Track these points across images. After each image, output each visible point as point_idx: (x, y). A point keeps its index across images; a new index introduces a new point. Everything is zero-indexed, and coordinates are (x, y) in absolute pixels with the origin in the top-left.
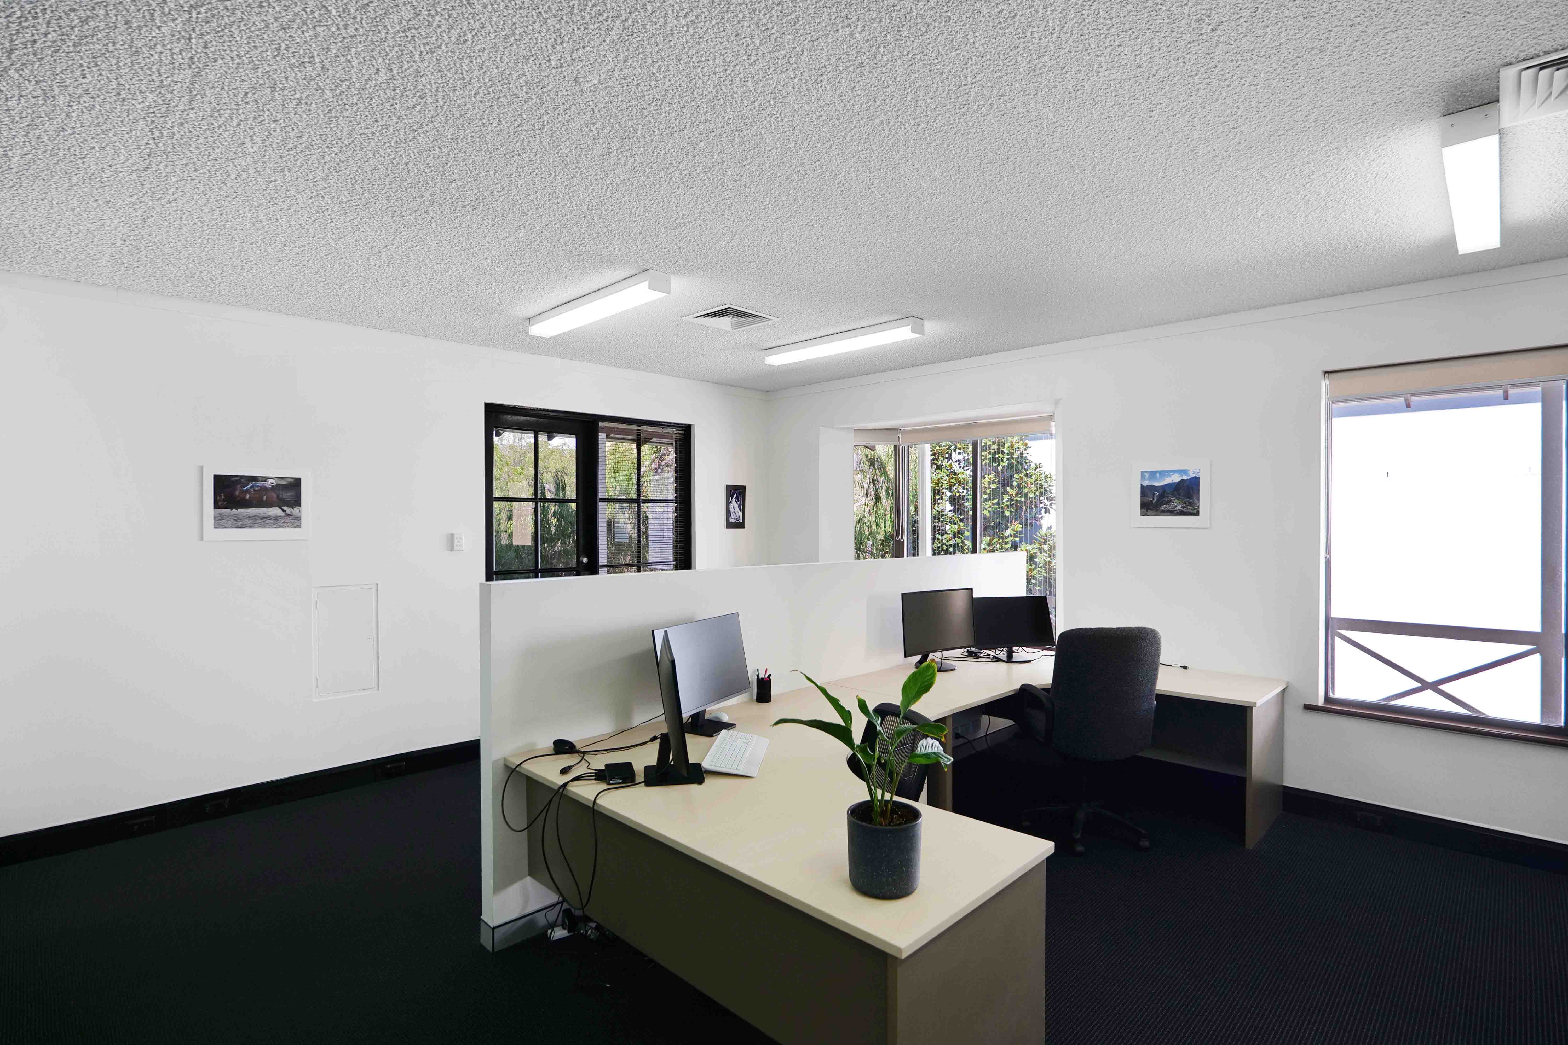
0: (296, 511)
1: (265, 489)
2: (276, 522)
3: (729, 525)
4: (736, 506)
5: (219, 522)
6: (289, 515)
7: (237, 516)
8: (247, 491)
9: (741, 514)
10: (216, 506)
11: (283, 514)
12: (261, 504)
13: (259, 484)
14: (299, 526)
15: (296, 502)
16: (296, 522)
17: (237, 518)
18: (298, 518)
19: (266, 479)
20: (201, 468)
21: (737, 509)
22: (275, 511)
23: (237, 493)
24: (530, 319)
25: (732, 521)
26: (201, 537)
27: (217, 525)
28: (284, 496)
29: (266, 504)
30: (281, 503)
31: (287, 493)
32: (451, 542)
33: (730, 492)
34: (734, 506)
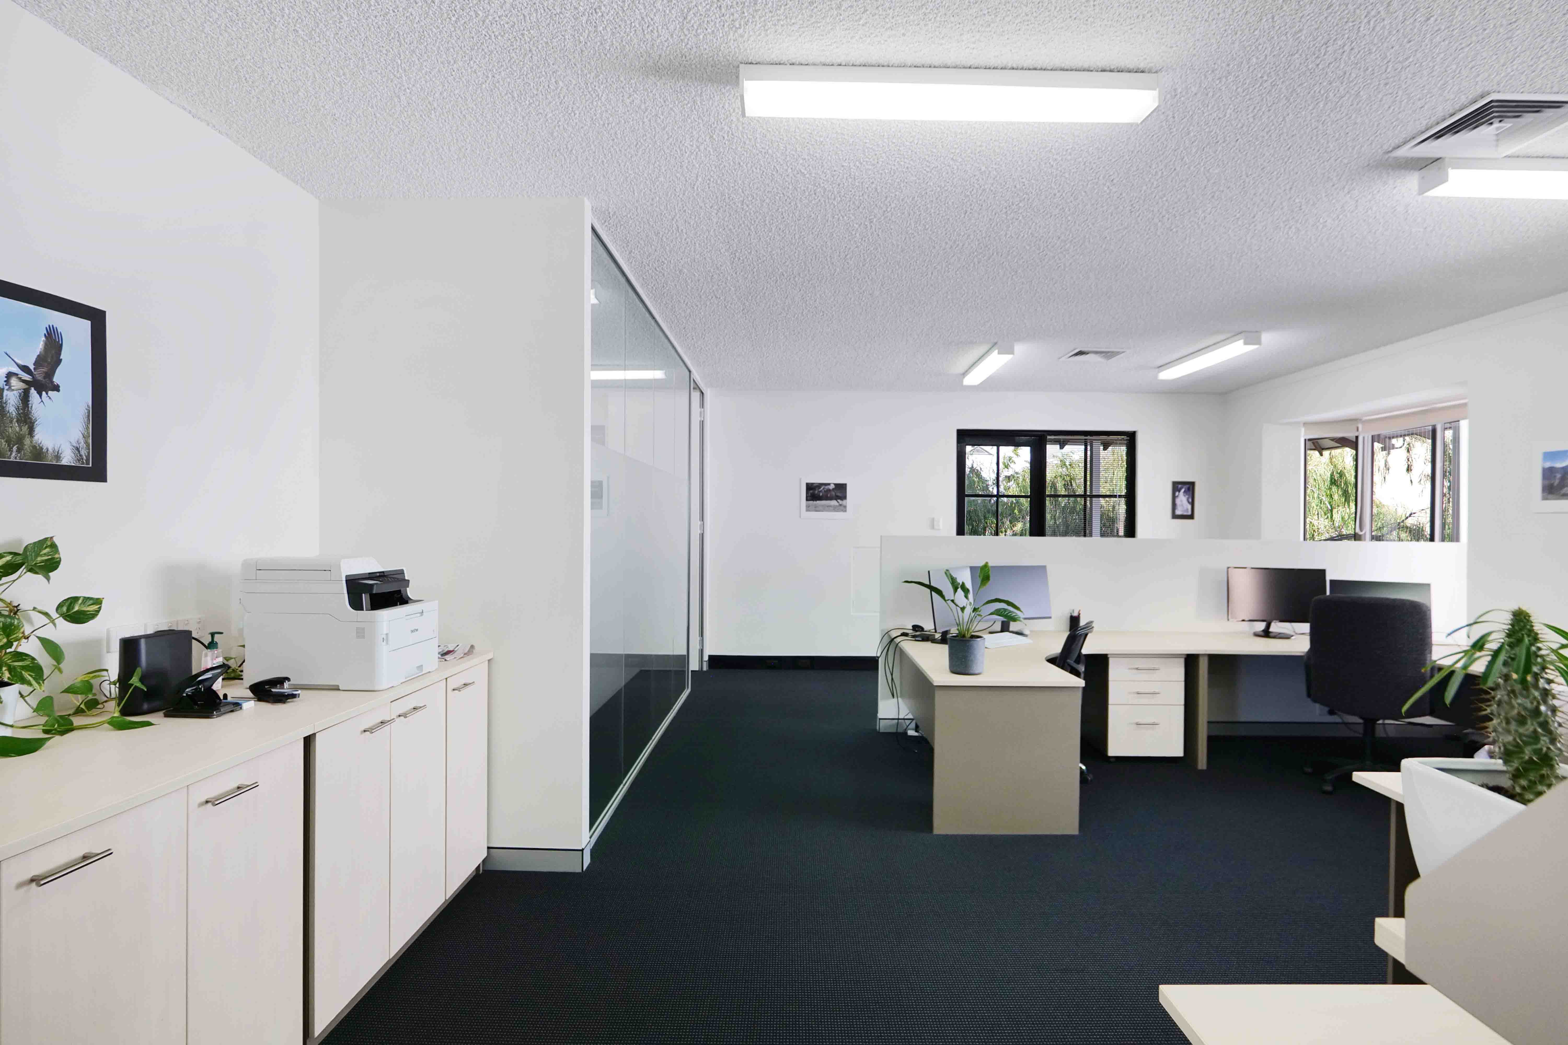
0: (844, 502)
1: (829, 490)
2: (835, 509)
4: (1184, 499)
5: (808, 509)
6: (841, 505)
8: (821, 491)
9: (1189, 507)
10: (807, 500)
11: (837, 504)
12: (826, 499)
13: (827, 487)
14: (846, 511)
15: (844, 497)
16: (844, 508)
17: (815, 506)
18: (845, 507)
19: (829, 484)
20: (800, 479)
21: (1185, 502)
22: (834, 503)
23: (816, 492)
24: (965, 374)
25: (1178, 512)
26: (800, 517)
27: (807, 510)
28: (839, 494)
29: (831, 499)
30: (837, 498)
31: (839, 492)
32: (932, 524)
33: (1177, 486)
34: (1182, 499)
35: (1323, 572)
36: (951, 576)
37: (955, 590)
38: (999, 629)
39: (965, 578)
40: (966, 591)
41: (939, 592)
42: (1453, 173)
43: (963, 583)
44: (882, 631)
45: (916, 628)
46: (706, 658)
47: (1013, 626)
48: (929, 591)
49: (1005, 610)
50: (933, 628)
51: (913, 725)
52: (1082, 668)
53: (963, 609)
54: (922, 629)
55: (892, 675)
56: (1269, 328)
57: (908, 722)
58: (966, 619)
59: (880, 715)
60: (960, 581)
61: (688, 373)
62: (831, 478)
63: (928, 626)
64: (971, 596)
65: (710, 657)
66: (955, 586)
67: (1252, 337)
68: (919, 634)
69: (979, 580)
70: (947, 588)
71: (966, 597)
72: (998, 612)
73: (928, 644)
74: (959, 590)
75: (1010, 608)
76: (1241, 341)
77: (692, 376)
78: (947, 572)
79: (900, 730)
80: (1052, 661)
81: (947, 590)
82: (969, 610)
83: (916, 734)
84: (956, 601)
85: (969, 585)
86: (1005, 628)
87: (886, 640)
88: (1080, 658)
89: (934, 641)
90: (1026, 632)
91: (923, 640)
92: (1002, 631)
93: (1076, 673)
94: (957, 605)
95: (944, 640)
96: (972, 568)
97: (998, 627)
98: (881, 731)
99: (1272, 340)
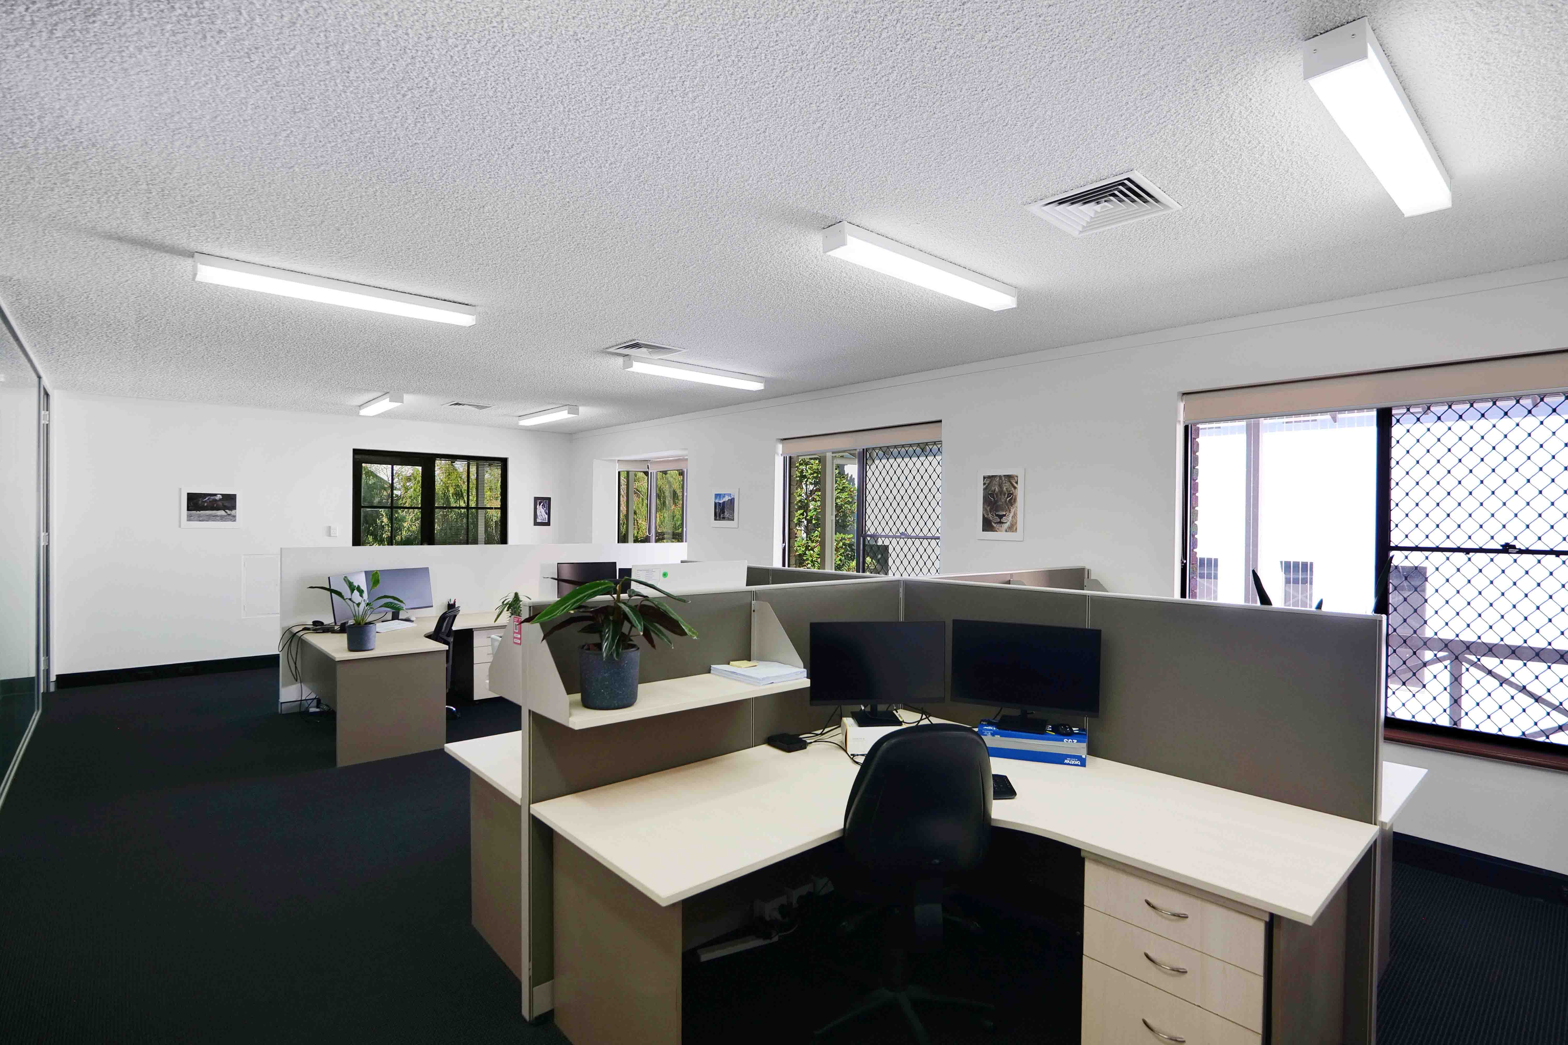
0: (233, 512)
1: (214, 500)
2: (222, 518)
3: (536, 524)
4: (543, 511)
5: (190, 518)
6: (229, 515)
7: (199, 515)
8: (206, 501)
9: (547, 516)
10: (188, 510)
11: (226, 514)
12: (213, 509)
13: (212, 497)
14: (235, 521)
15: (234, 507)
16: (233, 518)
17: (199, 516)
18: (235, 516)
19: (215, 495)
20: (180, 490)
21: (543, 513)
22: (221, 513)
23: (200, 502)
24: (360, 407)
25: (539, 521)
26: (180, 527)
27: (189, 520)
28: (226, 504)
29: (218, 509)
30: (224, 508)
31: (228, 503)
32: (329, 531)
33: (538, 500)
34: (541, 511)
35: (615, 563)
36: (349, 581)
37: (352, 591)
38: (391, 618)
39: (361, 581)
40: (361, 592)
41: (339, 594)
42: (635, 364)
43: (359, 586)
44: (283, 628)
45: (315, 623)
46: (53, 678)
47: (402, 615)
48: (329, 593)
49: (391, 603)
50: (333, 621)
51: (315, 703)
52: (451, 640)
53: (358, 605)
54: (322, 623)
55: (295, 664)
56: (583, 405)
57: (309, 702)
58: (361, 613)
59: (282, 700)
60: (356, 584)
61: (36, 379)
62: (217, 488)
63: (328, 620)
64: (365, 595)
65: (58, 676)
66: (352, 587)
67: (573, 410)
68: (319, 627)
69: (371, 584)
70: (345, 590)
71: (361, 596)
72: (386, 605)
73: (329, 635)
74: (356, 591)
75: (396, 602)
76: (567, 411)
77: (43, 383)
78: (346, 579)
79: (303, 709)
80: (429, 636)
81: (346, 591)
82: (363, 605)
83: (318, 710)
84: (353, 599)
85: (364, 587)
86: (395, 617)
87: (288, 635)
88: (450, 632)
89: (333, 631)
90: (413, 618)
91: (324, 632)
92: (393, 619)
93: (445, 642)
94: (354, 602)
95: (343, 629)
96: (366, 572)
97: (389, 616)
98: (283, 713)
99: (586, 412)
